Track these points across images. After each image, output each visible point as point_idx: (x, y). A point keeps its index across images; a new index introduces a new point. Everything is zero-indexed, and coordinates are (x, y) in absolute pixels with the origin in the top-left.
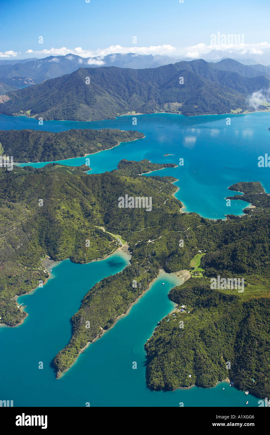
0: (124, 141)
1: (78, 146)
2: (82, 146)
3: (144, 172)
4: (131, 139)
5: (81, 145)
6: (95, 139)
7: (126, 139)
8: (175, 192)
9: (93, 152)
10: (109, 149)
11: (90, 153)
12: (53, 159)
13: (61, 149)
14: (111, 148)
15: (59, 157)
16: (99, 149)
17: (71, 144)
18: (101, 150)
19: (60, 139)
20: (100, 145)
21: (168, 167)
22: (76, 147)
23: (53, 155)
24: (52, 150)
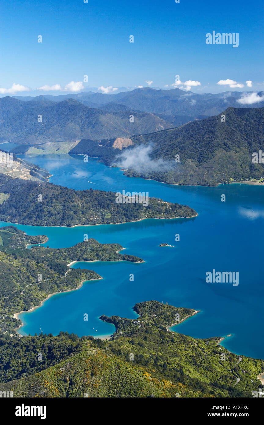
0: (154, 218)
1: (75, 213)
2: (83, 214)
3: (86, 259)
4: (166, 216)
5: (82, 212)
6: (108, 207)
7: (159, 215)
8: (63, 291)
9: (88, 224)
10: (117, 224)
11: (84, 224)
12: (32, 223)
13: (49, 212)
14: (121, 223)
15: (40, 221)
16: (103, 221)
17: (68, 208)
18: (103, 223)
19: (57, 199)
20: (109, 216)
21: (128, 260)
22: (72, 213)
23: (36, 218)
24: (38, 212)
